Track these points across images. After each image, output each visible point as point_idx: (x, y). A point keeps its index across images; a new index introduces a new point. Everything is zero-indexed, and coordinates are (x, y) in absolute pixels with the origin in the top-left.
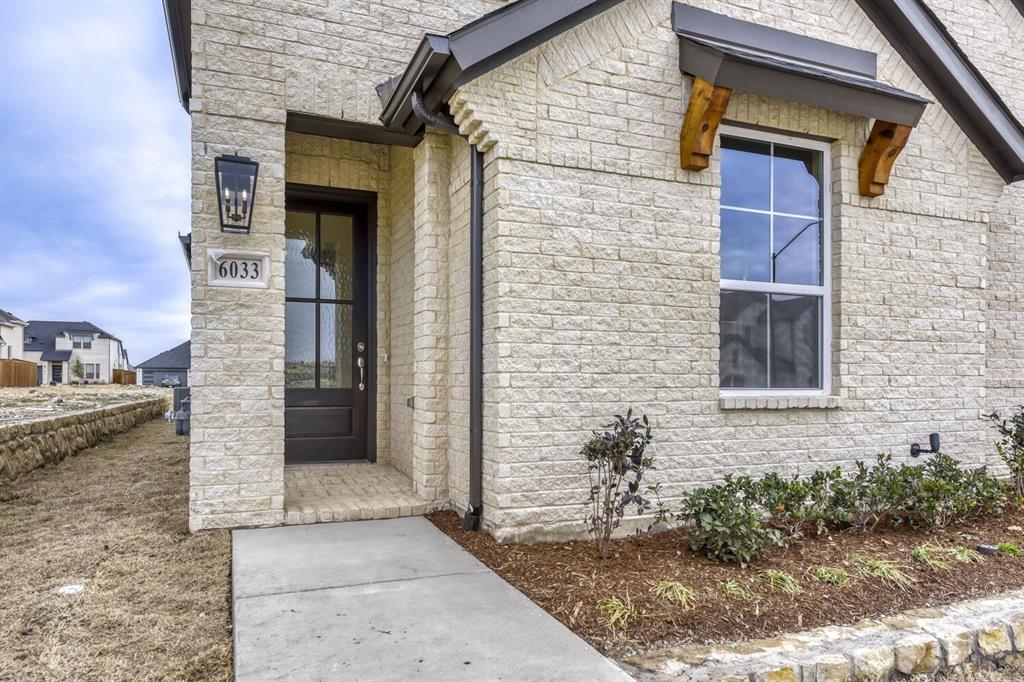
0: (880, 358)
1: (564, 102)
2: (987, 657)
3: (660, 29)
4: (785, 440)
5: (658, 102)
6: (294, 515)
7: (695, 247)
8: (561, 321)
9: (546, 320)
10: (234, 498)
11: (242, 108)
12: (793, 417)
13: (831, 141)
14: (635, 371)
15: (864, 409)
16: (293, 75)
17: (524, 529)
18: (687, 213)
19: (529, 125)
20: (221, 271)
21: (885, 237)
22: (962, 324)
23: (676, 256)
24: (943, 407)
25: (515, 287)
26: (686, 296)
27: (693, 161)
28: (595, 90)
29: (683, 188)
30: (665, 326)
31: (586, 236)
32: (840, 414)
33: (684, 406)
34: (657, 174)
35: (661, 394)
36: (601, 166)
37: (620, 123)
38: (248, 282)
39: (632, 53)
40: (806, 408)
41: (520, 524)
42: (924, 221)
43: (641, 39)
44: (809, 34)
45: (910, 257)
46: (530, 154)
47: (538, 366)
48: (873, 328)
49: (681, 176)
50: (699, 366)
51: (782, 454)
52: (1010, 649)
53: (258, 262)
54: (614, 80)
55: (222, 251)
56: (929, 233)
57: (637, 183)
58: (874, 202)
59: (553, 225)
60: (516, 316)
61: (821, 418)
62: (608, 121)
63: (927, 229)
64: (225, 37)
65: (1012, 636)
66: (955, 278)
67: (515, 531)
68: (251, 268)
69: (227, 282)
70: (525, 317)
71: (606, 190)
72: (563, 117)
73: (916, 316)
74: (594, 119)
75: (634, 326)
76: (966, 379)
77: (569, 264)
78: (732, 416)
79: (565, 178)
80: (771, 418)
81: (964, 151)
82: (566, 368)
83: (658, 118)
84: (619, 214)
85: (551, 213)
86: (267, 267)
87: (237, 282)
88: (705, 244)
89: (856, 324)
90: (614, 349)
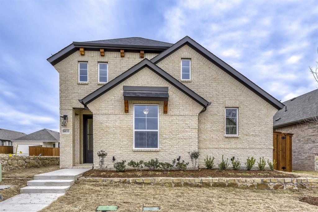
0: (169, 142)
1: (104, 105)
3: (121, 91)
4: (147, 157)
5: (121, 102)
7: (128, 125)
8: (103, 137)
9: (101, 137)
10: (66, 164)
11: (66, 108)
12: (149, 153)
13: (159, 104)
14: (116, 145)
15: (165, 151)
16: (73, 102)
17: (98, 168)
18: (126, 119)
19: (98, 109)
20: (64, 132)
21: (170, 120)
22: (191, 136)
23: (124, 126)
24: (185, 152)
25: (96, 133)
26: (126, 133)
27: (127, 111)
28: (109, 102)
29: (125, 115)
30: (122, 138)
31: (108, 124)
32: (159, 152)
33: (125, 150)
34: (120, 114)
35: (121, 148)
36: (110, 114)
37: (113, 106)
38: (68, 133)
39: (115, 95)
40: (150, 151)
41: (97, 167)
42: (180, 116)
43: (117, 93)
44: (152, 86)
45: (177, 123)
46: (98, 113)
47: (100, 144)
48: (167, 137)
49: (125, 114)
50: (129, 144)
51: (146, 159)
52: (142, 182)
53: (69, 130)
54: (112, 100)
55: (63, 129)
56: (182, 119)
57: (117, 115)
58: (167, 114)
59: (102, 123)
60: (96, 137)
61: (155, 153)
62: (111, 106)
63: (181, 118)
64: (64, 98)
65: (143, 180)
66: (189, 127)
67: (96, 168)
68: (68, 131)
69: (65, 133)
70: (97, 137)
71: (111, 117)
72: (103, 107)
73: (178, 134)
74: (109, 106)
75: (116, 138)
76: (192, 146)
77: (104, 129)
78: (135, 152)
79: (104, 116)
80: (144, 153)
81: (192, 102)
82: (104, 144)
83: (120, 105)
84: (113, 120)
85: (101, 121)
86: (70, 131)
87: (66, 133)
88: (130, 124)
89: (163, 136)
90: (113, 141)
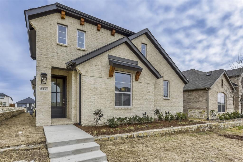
0: (138, 102)
1: (92, 68)
2: (140, 136)
3: (106, 58)
4: (124, 113)
5: (106, 68)
6: (53, 124)
7: (111, 87)
8: (92, 97)
9: (90, 97)
10: (44, 122)
11: (45, 66)
12: (126, 110)
13: (132, 73)
14: (102, 104)
15: (136, 109)
16: (53, 61)
17: (86, 125)
18: (110, 83)
19: (87, 71)
20: (41, 89)
21: (139, 86)
22: (151, 98)
23: (108, 88)
24: (148, 109)
25: (85, 92)
26: (110, 94)
27: (111, 76)
28: (96, 66)
29: (110, 79)
30: (107, 98)
31: (95, 86)
32: (132, 110)
33: (109, 108)
34: (106, 77)
35: (106, 107)
36: (97, 77)
37: (100, 71)
38: (45, 91)
39: (102, 61)
40: (127, 109)
41: (86, 124)
42: (145, 84)
43: (103, 59)
44: (128, 59)
45: (143, 89)
46: (87, 75)
47: (88, 103)
48: (137, 98)
49: (109, 78)
50: (112, 103)
51: (124, 115)
52: (143, 135)
53: (47, 88)
54: (99, 65)
55: (41, 86)
56: (146, 85)
57: (103, 79)
58: (137, 81)
59: (90, 84)
60: (85, 96)
61: (130, 110)
62: (98, 70)
63: (145, 85)
64: (42, 56)
65: (143, 134)
66: (149, 91)
67: (85, 125)
68: (46, 89)
69: (42, 91)
70: (86, 96)
71: (98, 80)
72: (92, 70)
73: (144, 97)
74: (97, 70)
75: (102, 98)
76: (151, 105)
77: (93, 89)
78: (117, 110)
79: (92, 78)
80: (122, 110)
81: (151, 75)
82: (92, 103)
83: (106, 70)
84: (100, 83)
85: (90, 83)
86: (48, 89)
87: (44, 91)
88: (113, 87)
89: (135, 98)
90: (100, 101)
